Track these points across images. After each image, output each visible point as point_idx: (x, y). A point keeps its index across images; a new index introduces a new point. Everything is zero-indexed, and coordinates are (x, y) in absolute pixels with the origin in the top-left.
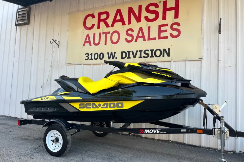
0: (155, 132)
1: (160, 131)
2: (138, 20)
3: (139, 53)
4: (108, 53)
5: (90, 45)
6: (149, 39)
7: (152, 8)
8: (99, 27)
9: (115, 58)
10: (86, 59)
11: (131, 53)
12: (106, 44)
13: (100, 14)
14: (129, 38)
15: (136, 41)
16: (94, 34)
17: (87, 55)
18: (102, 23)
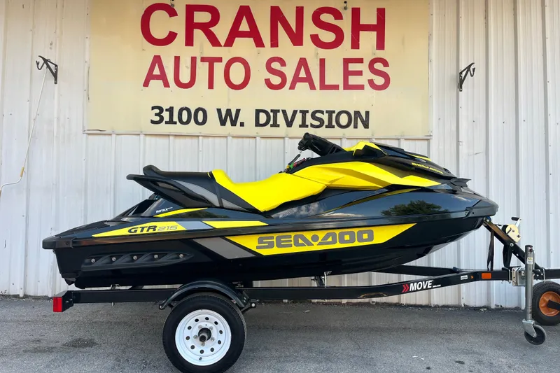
0: (425, 287)
1: (433, 284)
2: (297, 39)
3: (299, 116)
4: (219, 111)
5: (166, 85)
6: (324, 87)
7: (327, 18)
8: (189, 41)
9: (238, 124)
10: (153, 122)
11: (280, 115)
12: (211, 86)
13: (191, 10)
14: (276, 80)
15: (292, 87)
16: (177, 59)
17: (157, 111)
18: (198, 34)
